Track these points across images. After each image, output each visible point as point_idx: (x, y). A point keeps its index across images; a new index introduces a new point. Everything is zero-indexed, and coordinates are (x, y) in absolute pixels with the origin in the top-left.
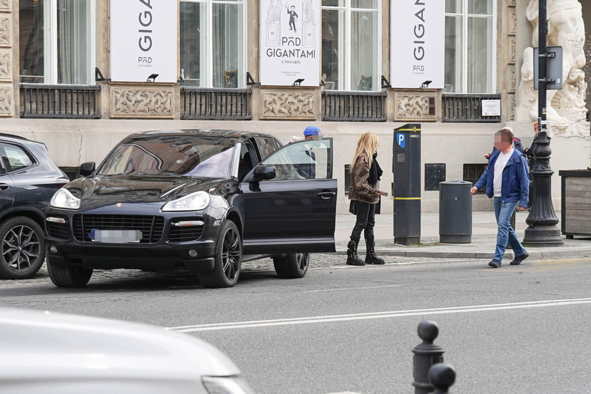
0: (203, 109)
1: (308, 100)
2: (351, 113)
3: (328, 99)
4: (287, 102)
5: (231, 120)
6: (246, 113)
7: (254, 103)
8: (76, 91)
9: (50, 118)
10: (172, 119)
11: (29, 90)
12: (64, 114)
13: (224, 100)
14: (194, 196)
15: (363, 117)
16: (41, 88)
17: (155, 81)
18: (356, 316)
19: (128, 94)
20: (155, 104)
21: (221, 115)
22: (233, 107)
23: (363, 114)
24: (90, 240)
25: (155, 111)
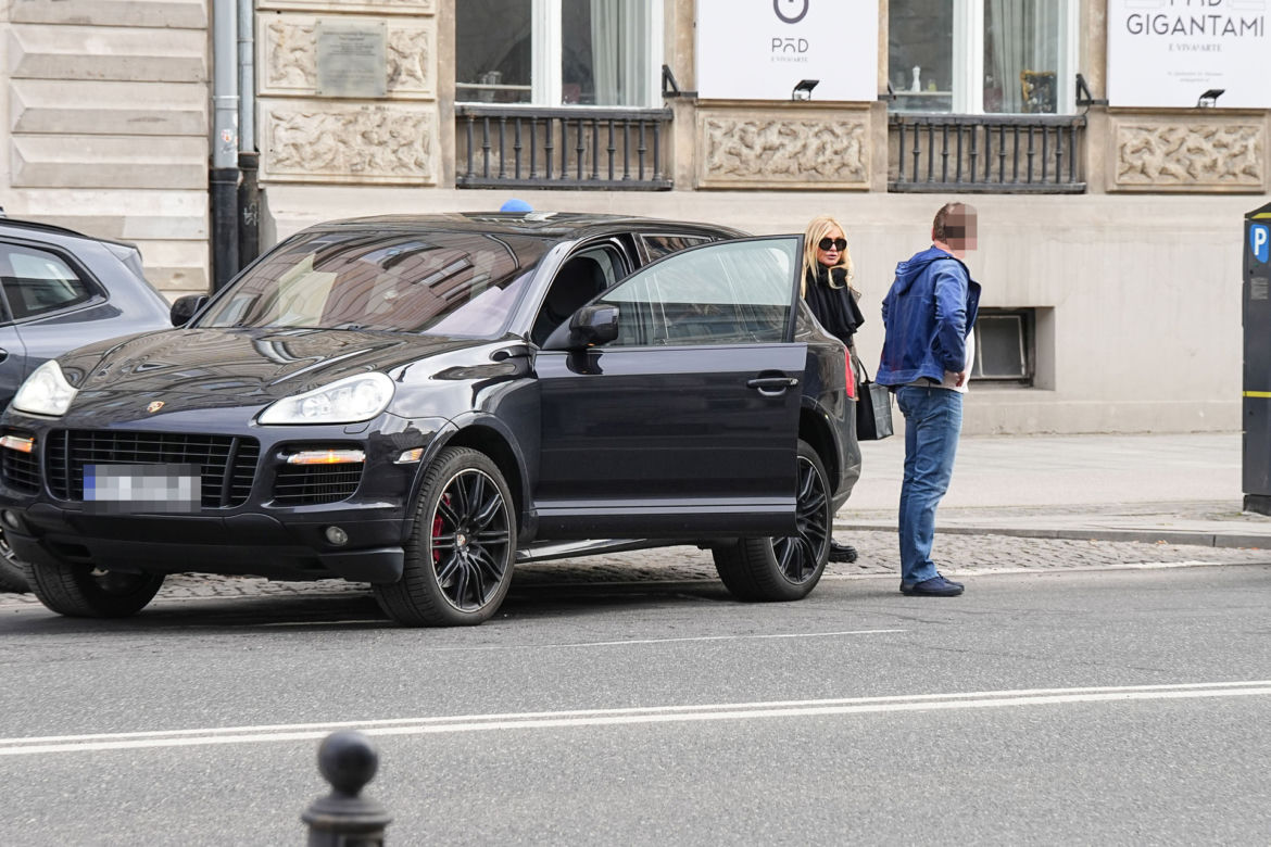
0: (952, 166)
1: (1244, 143)
4: (1184, 148)
5: (1031, 192)
6: (1071, 176)
7: (1093, 152)
8: (607, 123)
10: (865, 191)
11: (479, 120)
12: (575, 178)
13: (1009, 145)
16: (512, 114)
17: (812, 98)
19: (743, 131)
20: (817, 154)
21: (1001, 181)
22: (1035, 160)
25: (817, 171)
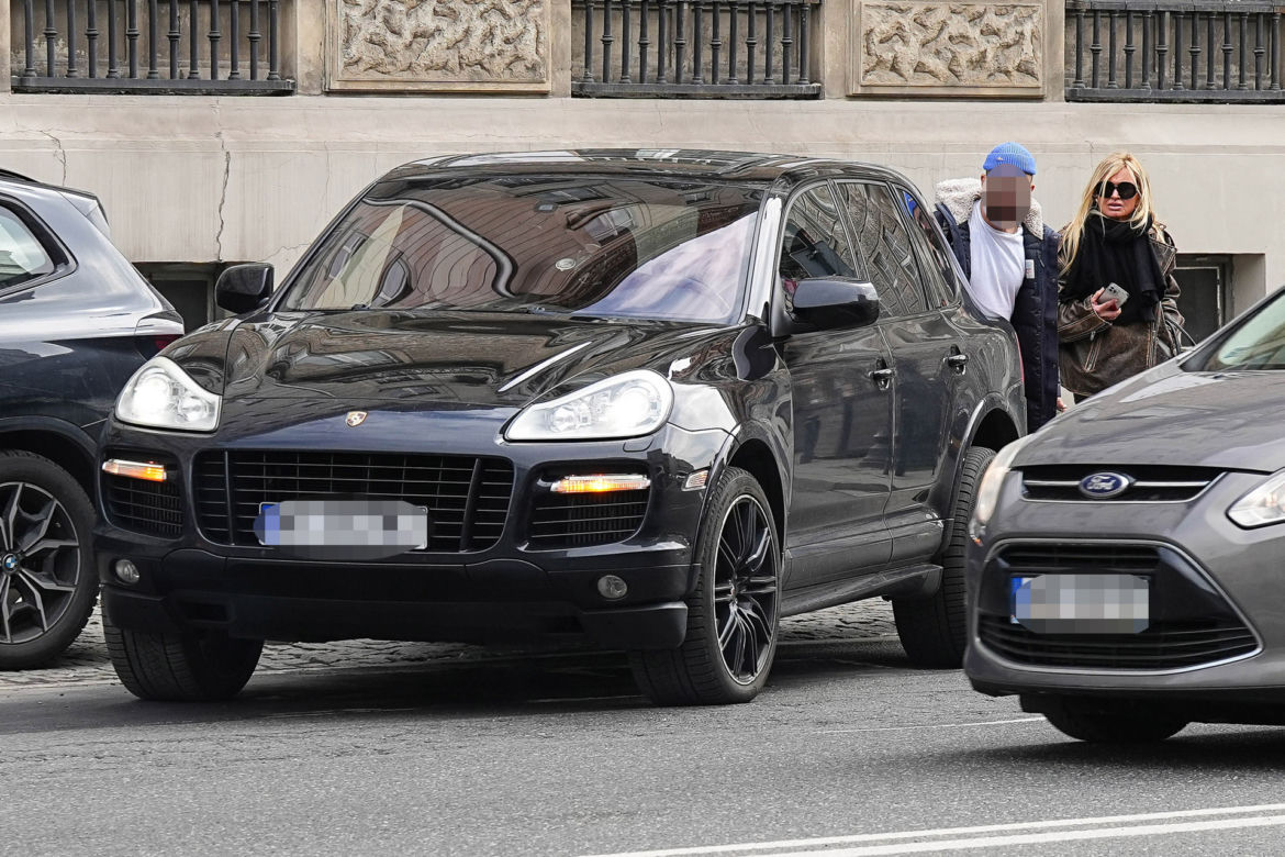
0: (652, 61)
1: (1019, 30)
2: (1169, 72)
3: (1087, 24)
4: (945, 35)
5: (749, 97)
6: (802, 73)
7: (831, 40)
9: (117, 92)
10: (543, 95)
12: (167, 77)
13: (724, 30)
14: (615, 389)
15: (1208, 88)
18: (1178, 820)
19: (388, 10)
20: (483, 41)
21: (714, 82)
22: (756, 51)
23: (1210, 78)
24: (254, 540)
25: (483, 67)
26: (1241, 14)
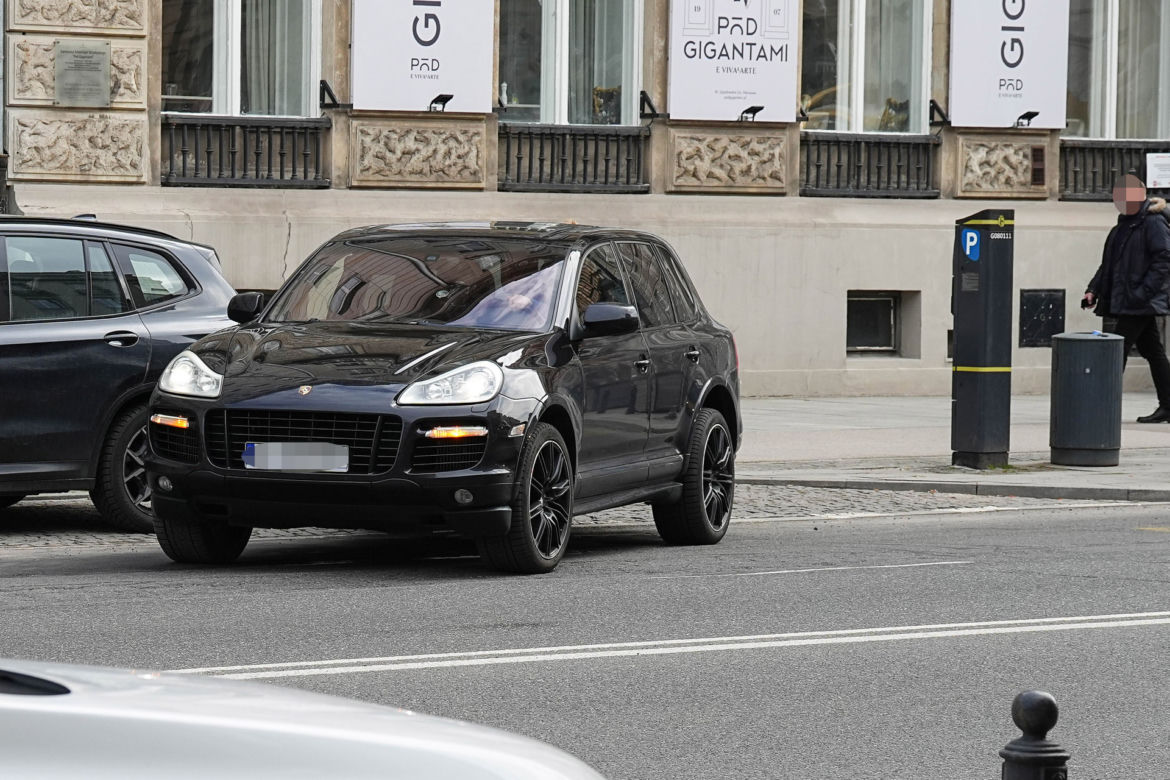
0: (547, 169)
1: (772, 152)
2: (863, 179)
3: (814, 149)
4: (726, 156)
5: (605, 192)
6: (638, 178)
7: (656, 158)
8: (279, 130)
9: (224, 186)
10: (480, 190)
11: (180, 127)
12: (254, 177)
13: (591, 151)
15: (887, 188)
16: (206, 122)
17: (445, 110)
18: (871, 634)
19: (387, 137)
20: (444, 157)
21: (584, 182)
22: (610, 164)
23: (889, 182)
24: (242, 464)
25: (444, 172)
26: (909, 144)
